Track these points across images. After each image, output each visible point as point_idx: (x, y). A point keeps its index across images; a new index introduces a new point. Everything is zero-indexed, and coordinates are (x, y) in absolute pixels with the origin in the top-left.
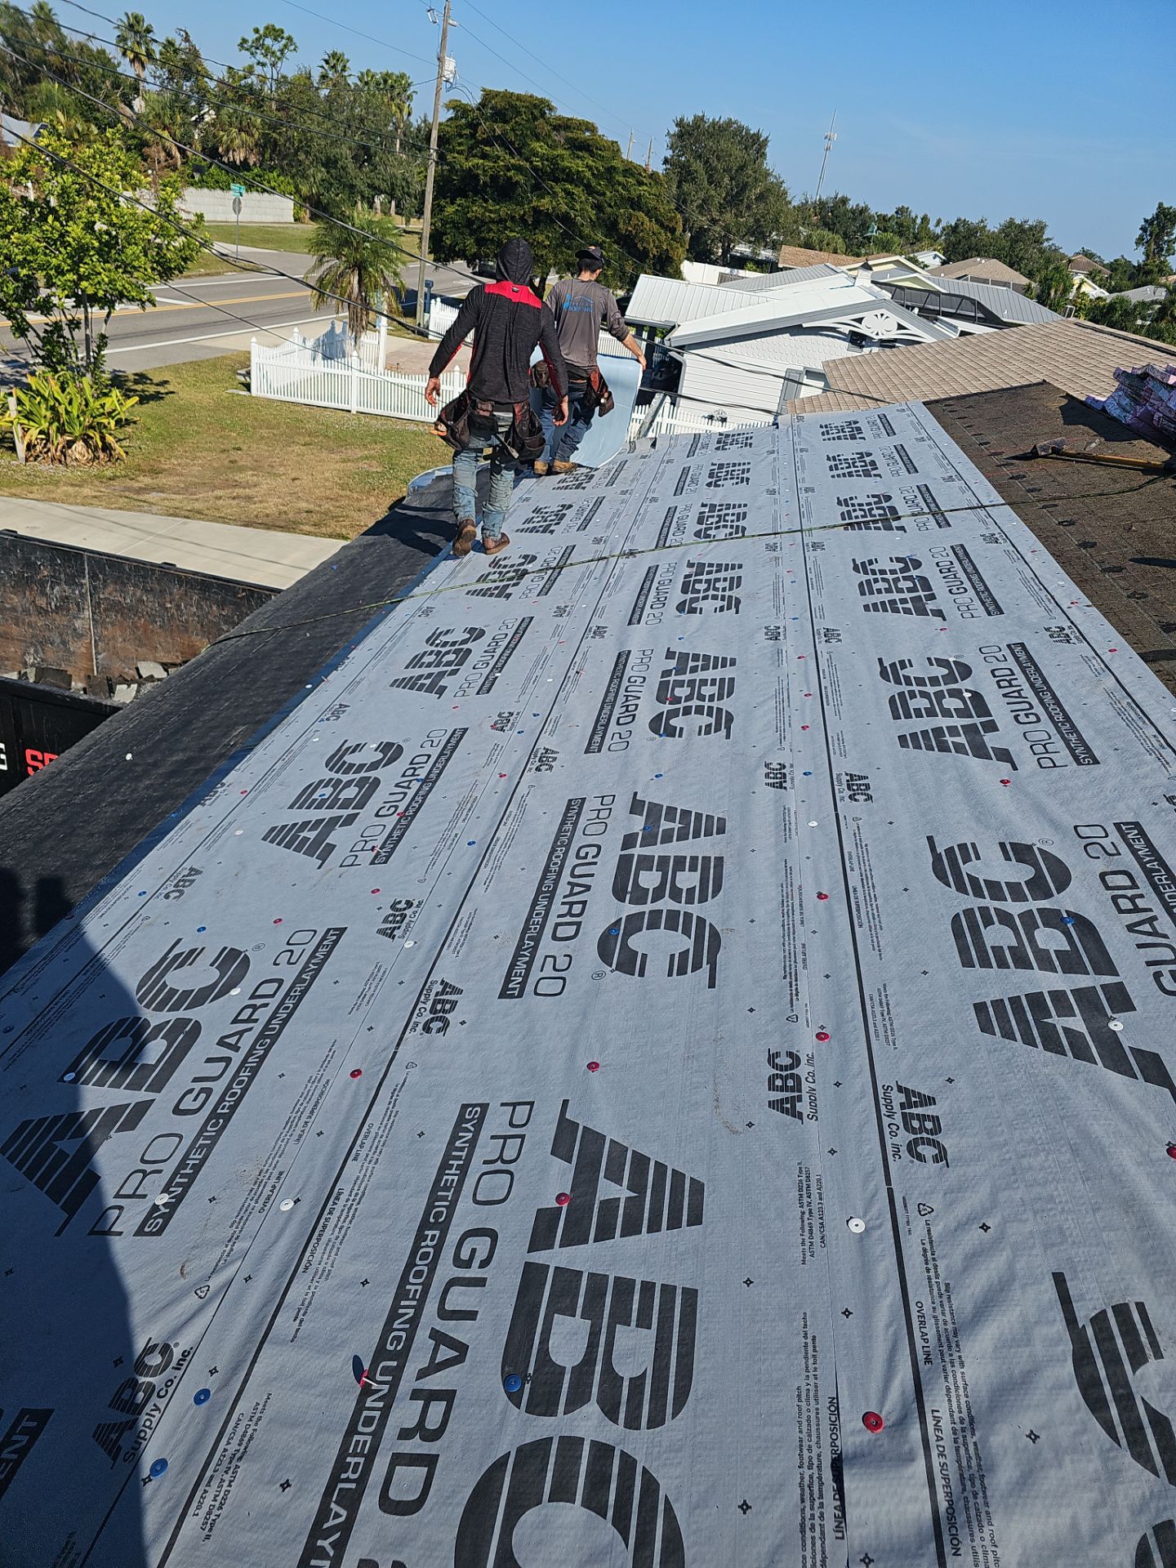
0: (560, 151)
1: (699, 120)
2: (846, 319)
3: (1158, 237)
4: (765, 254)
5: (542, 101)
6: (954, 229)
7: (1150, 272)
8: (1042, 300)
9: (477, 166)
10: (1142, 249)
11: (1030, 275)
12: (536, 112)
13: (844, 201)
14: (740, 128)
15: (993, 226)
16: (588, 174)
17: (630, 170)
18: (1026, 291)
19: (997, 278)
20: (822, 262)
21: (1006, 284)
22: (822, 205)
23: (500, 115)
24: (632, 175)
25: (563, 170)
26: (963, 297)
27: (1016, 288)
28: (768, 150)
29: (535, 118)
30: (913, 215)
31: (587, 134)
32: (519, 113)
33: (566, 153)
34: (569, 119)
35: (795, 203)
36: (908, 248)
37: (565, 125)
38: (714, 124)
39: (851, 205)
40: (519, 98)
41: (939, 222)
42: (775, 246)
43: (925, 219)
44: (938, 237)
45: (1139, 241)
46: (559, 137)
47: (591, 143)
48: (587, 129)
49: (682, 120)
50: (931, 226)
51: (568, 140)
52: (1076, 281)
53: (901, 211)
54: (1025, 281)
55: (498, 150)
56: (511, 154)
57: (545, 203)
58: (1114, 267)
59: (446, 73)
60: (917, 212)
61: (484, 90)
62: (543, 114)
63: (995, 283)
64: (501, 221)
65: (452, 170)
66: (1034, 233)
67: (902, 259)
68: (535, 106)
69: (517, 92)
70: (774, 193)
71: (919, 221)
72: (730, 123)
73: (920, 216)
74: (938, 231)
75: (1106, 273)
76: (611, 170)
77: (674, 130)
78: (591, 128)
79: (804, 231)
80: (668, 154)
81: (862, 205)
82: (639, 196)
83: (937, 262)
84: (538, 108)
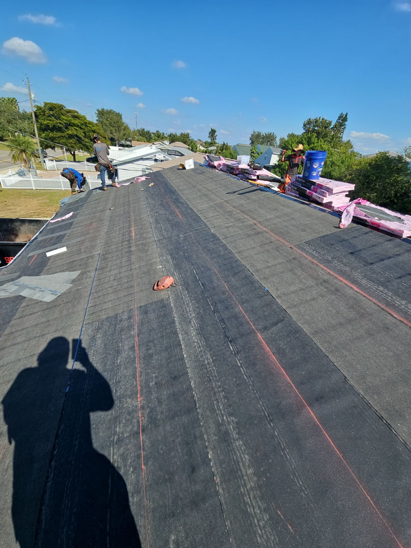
0: (70, 118)
1: (103, 110)
2: (152, 156)
3: (212, 136)
4: (128, 143)
5: (61, 105)
6: (170, 136)
7: (212, 144)
8: (192, 150)
9: (48, 123)
10: (210, 138)
11: (189, 145)
12: (61, 108)
13: (144, 130)
14: (114, 112)
15: (178, 134)
16: (79, 124)
17: (90, 123)
18: (189, 149)
19: (182, 146)
20: (142, 144)
21: (184, 147)
22: (139, 131)
23: (51, 109)
24: (91, 124)
25: (73, 123)
26: (176, 151)
27: (186, 148)
28: (122, 117)
29: (61, 110)
30: (160, 132)
31: (76, 114)
32: (56, 109)
33: (72, 119)
34: (70, 110)
35: (132, 130)
36: (161, 140)
37: (69, 112)
38: (107, 111)
39: (145, 130)
40: (55, 104)
41: (166, 134)
42: (130, 141)
43: (163, 133)
44: (167, 137)
45: (209, 137)
46: (69, 115)
47: (78, 116)
48: (76, 112)
49: (98, 110)
50: (165, 135)
51: (72, 115)
52: (198, 146)
53: (157, 131)
54: (188, 147)
55: (53, 118)
56: (57, 119)
57: (70, 132)
58: (205, 143)
59: (32, 98)
60: (161, 132)
61: (44, 102)
62: (63, 109)
63: (181, 147)
64: (58, 137)
65: (41, 124)
66: (187, 136)
67: (160, 143)
68: (60, 107)
69: (54, 103)
70: (126, 128)
71: (162, 134)
72: (111, 110)
73: (162, 133)
74: (167, 136)
75: (204, 144)
76: (86, 123)
77: (97, 112)
78: (77, 112)
79: (136, 137)
80: (97, 118)
81: (148, 130)
82: (94, 130)
83: (168, 143)
84: (61, 107)
